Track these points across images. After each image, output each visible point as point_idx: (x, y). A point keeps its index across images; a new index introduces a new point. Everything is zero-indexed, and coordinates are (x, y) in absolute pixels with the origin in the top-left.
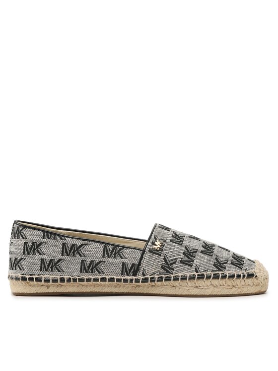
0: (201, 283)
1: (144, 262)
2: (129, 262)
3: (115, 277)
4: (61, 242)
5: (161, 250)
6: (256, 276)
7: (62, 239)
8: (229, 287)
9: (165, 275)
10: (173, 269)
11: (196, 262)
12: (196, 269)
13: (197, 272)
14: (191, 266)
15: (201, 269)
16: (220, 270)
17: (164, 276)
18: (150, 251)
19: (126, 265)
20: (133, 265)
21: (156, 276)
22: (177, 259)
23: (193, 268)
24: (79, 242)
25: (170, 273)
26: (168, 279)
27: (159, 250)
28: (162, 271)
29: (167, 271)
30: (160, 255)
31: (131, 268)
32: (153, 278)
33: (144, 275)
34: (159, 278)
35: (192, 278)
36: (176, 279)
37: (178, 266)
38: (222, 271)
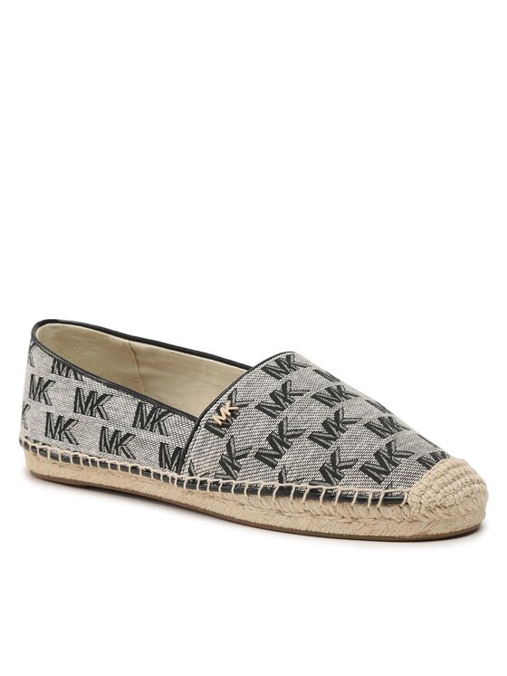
0: (288, 503)
1: (194, 447)
2: (173, 443)
3: (152, 470)
4: (76, 384)
5: (226, 424)
6: (407, 503)
7: (77, 379)
8: (343, 520)
9: (224, 479)
10: (238, 470)
11: (287, 458)
12: (280, 474)
13: (281, 480)
14: (273, 466)
15: (291, 476)
16: (328, 481)
17: (222, 481)
18: (207, 426)
19: (166, 449)
20: (178, 449)
21: (210, 480)
22: (251, 448)
23: (277, 471)
24: (101, 389)
25: (232, 476)
26: (226, 488)
27: (223, 426)
28: (220, 470)
29: (229, 473)
30: (222, 436)
31: (174, 455)
32: (205, 481)
33: (191, 474)
34: (214, 483)
35: (267, 492)
36: (239, 490)
37: (248, 463)
38: (332, 484)
